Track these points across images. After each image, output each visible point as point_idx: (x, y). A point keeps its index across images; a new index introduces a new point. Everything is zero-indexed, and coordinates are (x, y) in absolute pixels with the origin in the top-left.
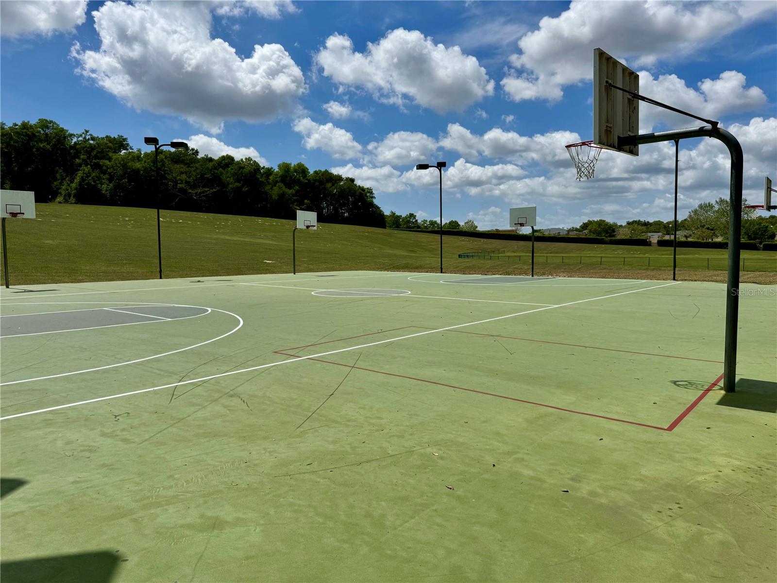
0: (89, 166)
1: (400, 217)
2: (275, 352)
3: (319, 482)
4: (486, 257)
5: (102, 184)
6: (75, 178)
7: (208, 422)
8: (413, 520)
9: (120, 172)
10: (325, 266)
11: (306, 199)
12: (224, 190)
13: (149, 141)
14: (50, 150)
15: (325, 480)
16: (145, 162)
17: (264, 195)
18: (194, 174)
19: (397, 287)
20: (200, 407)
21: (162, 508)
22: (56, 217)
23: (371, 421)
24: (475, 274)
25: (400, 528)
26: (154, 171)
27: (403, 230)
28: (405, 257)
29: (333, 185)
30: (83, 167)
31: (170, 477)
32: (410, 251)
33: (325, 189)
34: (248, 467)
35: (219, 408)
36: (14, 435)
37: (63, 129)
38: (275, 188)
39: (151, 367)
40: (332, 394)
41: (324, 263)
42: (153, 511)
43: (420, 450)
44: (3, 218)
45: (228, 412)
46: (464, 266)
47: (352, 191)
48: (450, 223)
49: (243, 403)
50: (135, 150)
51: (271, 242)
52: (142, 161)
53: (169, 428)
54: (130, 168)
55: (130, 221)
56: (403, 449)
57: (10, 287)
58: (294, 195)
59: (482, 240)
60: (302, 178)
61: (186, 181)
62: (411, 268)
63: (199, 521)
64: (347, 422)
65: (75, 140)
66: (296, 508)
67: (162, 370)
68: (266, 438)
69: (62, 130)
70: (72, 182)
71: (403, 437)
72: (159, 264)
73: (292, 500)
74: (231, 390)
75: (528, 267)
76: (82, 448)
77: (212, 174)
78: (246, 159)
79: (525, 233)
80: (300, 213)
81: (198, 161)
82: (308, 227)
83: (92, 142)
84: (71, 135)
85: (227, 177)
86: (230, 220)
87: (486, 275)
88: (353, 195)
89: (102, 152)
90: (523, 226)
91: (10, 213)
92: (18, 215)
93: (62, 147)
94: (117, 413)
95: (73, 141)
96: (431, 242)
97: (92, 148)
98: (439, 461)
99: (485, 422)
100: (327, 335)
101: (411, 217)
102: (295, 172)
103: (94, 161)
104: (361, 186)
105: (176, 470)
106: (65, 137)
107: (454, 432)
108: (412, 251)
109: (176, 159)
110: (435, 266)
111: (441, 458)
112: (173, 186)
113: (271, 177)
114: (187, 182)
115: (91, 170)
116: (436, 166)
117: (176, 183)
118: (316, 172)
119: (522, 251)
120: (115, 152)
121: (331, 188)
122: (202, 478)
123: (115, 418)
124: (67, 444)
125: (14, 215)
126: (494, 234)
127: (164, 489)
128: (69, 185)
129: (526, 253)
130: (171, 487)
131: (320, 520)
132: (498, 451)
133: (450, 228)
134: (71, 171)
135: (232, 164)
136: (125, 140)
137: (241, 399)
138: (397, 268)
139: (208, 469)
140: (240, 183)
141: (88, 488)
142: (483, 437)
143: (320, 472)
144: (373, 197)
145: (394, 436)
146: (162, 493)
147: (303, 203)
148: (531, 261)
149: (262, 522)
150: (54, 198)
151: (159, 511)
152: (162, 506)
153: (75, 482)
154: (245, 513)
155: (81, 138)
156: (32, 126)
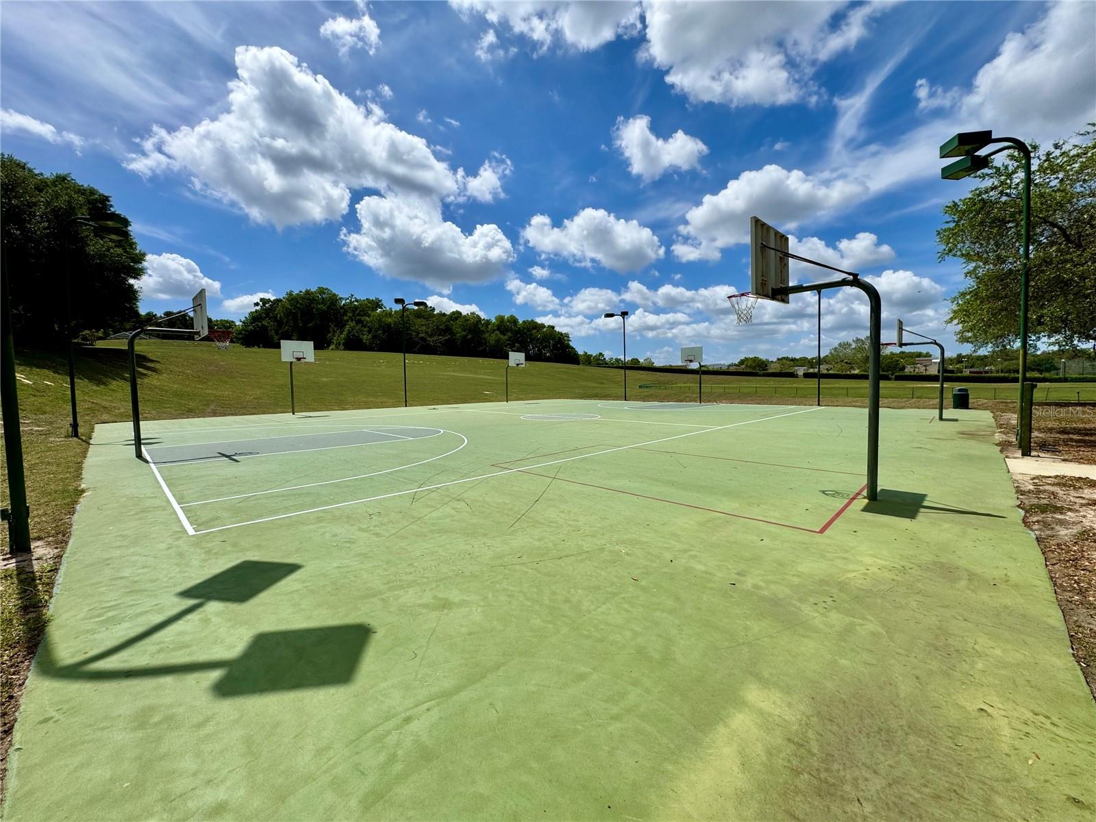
0: (354, 322)
1: (591, 356)
2: (492, 465)
3: (528, 572)
4: (661, 388)
5: (363, 335)
6: (343, 331)
7: (441, 521)
8: (604, 606)
9: (377, 326)
10: (530, 396)
11: (516, 343)
12: (454, 337)
13: (398, 301)
14: (326, 310)
15: (533, 571)
16: (395, 318)
17: (484, 341)
18: (432, 325)
19: (589, 412)
20: (434, 509)
21: (404, 590)
22: (329, 360)
23: (570, 523)
24: (653, 401)
25: (594, 612)
26: (401, 324)
27: (593, 366)
28: (596, 388)
29: (538, 331)
30: (350, 322)
31: (410, 565)
32: (600, 383)
33: (531, 335)
34: (472, 558)
35: (448, 510)
36: (294, 529)
38: (492, 335)
39: (398, 476)
40: (538, 500)
41: (530, 393)
42: (397, 593)
43: (610, 548)
44: (291, 362)
45: (456, 513)
46: (644, 395)
47: (553, 336)
48: (632, 360)
49: (467, 506)
50: (388, 309)
51: (489, 377)
52: (393, 317)
53: (411, 525)
54: (384, 323)
55: (384, 363)
56: (596, 546)
57: (295, 414)
58: (507, 341)
59: (658, 374)
60: (513, 327)
62: (600, 397)
63: (432, 601)
64: (550, 524)
65: (343, 302)
66: (509, 593)
67: (406, 479)
68: (485, 535)
69: (335, 295)
70: (341, 334)
71: (595, 536)
72: (405, 395)
73: (506, 586)
74: (458, 496)
75: (697, 396)
76: (344, 540)
77: (445, 325)
78: (471, 313)
79: (693, 368)
80: (511, 354)
81: (435, 316)
82: (518, 365)
83: (356, 303)
84: (341, 299)
85: (456, 328)
86: (458, 360)
87: (662, 402)
88: (554, 339)
89: (364, 311)
90: (692, 362)
91: (296, 358)
92: (302, 359)
93: (334, 307)
94: (371, 512)
96: (617, 375)
97: (356, 308)
98: (625, 557)
99: (663, 524)
100: (534, 452)
101: (600, 355)
102: (509, 322)
103: (357, 318)
104: (560, 332)
105: (415, 559)
106: (336, 300)
107: (638, 533)
109: (418, 315)
110: (620, 395)
111: (627, 554)
112: (416, 336)
113: (490, 327)
114: (426, 332)
115: (355, 325)
116: (620, 314)
117: (418, 333)
118: (524, 322)
119: (691, 383)
120: (373, 310)
121: (536, 334)
122: (435, 566)
123: (370, 516)
124: (333, 537)
125: (299, 359)
126: (668, 369)
127: (405, 574)
128: (339, 336)
129: (694, 384)
130: (411, 573)
131: (529, 604)
132: (674, 549)
133: (632, 364)
134: (341, 325)
135: (460, 317)
136: (380, 301)
137: (466, 503)
138: (589, 397)
139: (440, 559)
140: (465, 332)
141: (348, 572)
142: (662, 537)
143: (529, 564)
144: (569, 340)
145: (588, 535)
146: (404, 577)
147: (514, 346)
148: (699, 390)
149: (482, 604)
150: (328, 346)
151: (401, 592)
152: (404, 588)
153: (339, 567)
154: (468, 596)
155: (348, 301)
156: (312, 292)
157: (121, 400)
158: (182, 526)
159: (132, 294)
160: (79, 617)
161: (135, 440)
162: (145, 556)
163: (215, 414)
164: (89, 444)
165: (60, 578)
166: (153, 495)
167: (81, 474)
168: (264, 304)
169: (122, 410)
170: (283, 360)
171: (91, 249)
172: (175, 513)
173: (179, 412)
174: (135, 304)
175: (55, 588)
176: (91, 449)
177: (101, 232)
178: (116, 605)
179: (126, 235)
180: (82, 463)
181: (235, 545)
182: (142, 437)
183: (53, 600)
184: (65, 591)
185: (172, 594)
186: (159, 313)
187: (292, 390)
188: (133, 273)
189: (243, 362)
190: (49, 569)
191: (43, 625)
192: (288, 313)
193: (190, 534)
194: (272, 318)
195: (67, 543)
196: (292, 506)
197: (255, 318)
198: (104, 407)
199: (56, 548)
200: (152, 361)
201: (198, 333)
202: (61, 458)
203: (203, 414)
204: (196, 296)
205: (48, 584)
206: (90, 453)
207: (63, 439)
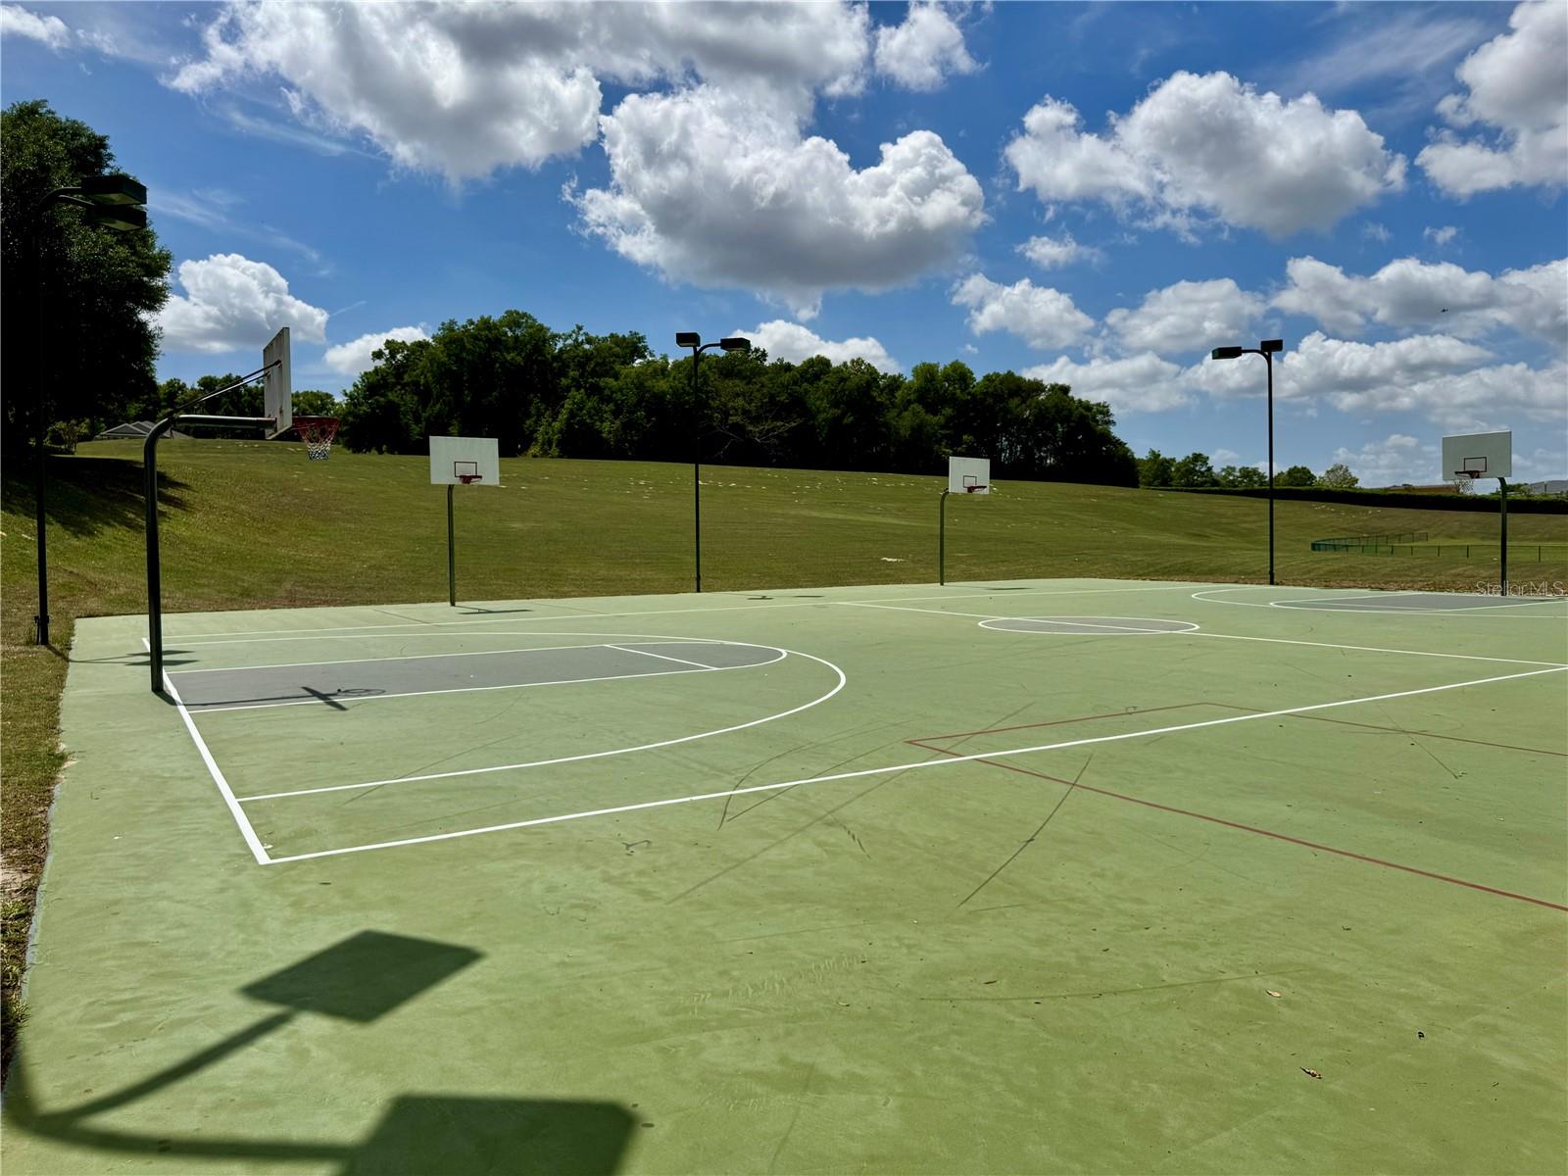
0: (582, 391)
1: (1170, 462)
2: (910, 742)
3: (1013, 1022)
4: (1380, 549)
5: (602, 422)
6: (559, 412)
7: (790, 872)
8: (1226, 1134)
9: (634, 399)
10: (1004, 569)
11: (965, 434)
12: (812, 422)
13: (685, 339)
14: (522, 364)
15: (1024, 1020)
16: (674, 378)
17: (884, 430)
18: (759, 395)
19: (1166, 616)
20: (774, 841)
21: (710, 1034)
22: (529, 482)
23: (1120, 906)
24: (1354, 587)
25: (1196, 1148)
26: (688, 394)
27: (1177, 490)
28: (1183, 548)
29: (1024, 401)
30: (573, 392)
31: (723, 973)
32: (1195, 535)
33: (1007, 411)
34: (869, 972)
35: (806, 846)
36: (466, 867)
37: (541, 326)
38: (906, 414)
39: (686, 758)
40: (1031, 840)
41: (1002, 562)
42: (693, 1037)
43: (1237, 982)
44: (450, 486)
45: (825, 855)
46: (1328, 568)
47: (1065, 413)
48: (1290, 472)
49: (852, 840)
50: (658, 358)
51: (895, 521)
52: (669, 376)
53: (721, 877)
54: (648, 391)
55: (646, 486)
56: (1195, 973)
57: (457, 604)
58: (942, 427)
59: (1370, 510)
60: (958, 391)
61: (743, 409)
62: (1198, 574)
63: (779, 1068)
64: (1065, 903)
65: (560, 345)
66: (968, 1069)
67: (705, 764)
68: (899, 917)
69: (541, 328)
70: (554, 420)
71: (1195, 948)
72: (695, 564)
73: (958, 1053)
74: (830, 813)
75: (1492, 572)
76: (574, 901)
77: (789, 394)
78: (853, 361)
79: (1479, 494)
80: (956, 464)
81: (764, 371)
82: (971, 489)
83: (587, 346)
84: (555, 337)
85: (817, 398)
86: (820, 480)
87: (1382, 589)
88: (1066, 420)
89: (604, 364)
90: (1478, 477)
91: (461, 477)
92: (473, 480)
93: (540, 358)
94: (630, 840)
95: (558, 347)
96: (1248, 515)
97: (588, 357)
98: (1282, 1009)
99: (1392, 932)
100: (1015, 713)
101: (1196, 461)
102: (947, 381)
103: (590, 380)
104: (1083, 400)
105: (733, 961)
106: (545, 341)
107: (1318, 949)
108: (1199, 535)
109: (727, 370)
110: (1256, 569)
111: (1288, 1003)
112: (721, 422)
113: (899, 394)
114: (745, 412)
115: (585, 397)
116: (1260, 349)
117: (726, 414)
118: (987, 378)
119: (1472, 535)
120: (623, 363)
121: (1019, 410)
122: (781, 983)
123: (627, 849)
124: (548, 892)
125: (466, 479)
126: (1399, 495)
127: (713, 996)
128: (550, 425)
129: (1483, 538)
130: (726, 994)
131: (1019, 1103)
132: (1430, 1002)
133: (1289, 485)
134: (554, 399)
135: (828, 373)
136: (641, 339)
137: (849, 832)
138: (1164, 574)
139: (791, 965)
140: (839, 408)
141: (583, 977)
142: (1390, 966)
143: (1014, 1002)
144: (1108, 423)
145: (1173, 943)
146: (712, 1003)
147: (960, 443)
148: (1498, 558)
149: (898, 1089)
150: (526, 448)
151: (704, 1038)
152: (710, 1029)
153: (562, 964)
154: (864, 1066)
155: (570, 341)
156: (495, 324)
157: (121, 570)
158: (244, 844)
159: (142, 343)
160: (72, 1016)
161: (151, 654)
162: (181, 902)
163: (292, 602)
164: (67, 660)
165: (36, 931)
166: (186, 774)
167: (57, 722)
168: (393, 355)
169: (122, 590)
170: (434, 481)
171: (75, 252)
172: (230, 815)
173: (225, 595)
174: (149, 364)
175: (28, 953)
176: (72, 669)
177: (94, 217)
178: (136, 1000)
179: (140, 218)
180: (55, 699)
181: (347, 893)
182: (165, 647)
183: (26, 976)
184: (46, 960)
185: (234, 987)
186: (191, 382)
187: (451, 549)
188: (147, 298)
189: (350, 486)
190: (16, 912)
191: (14, 1025)
192: (443, 373)
193: (261, 863)
194: (407, 384)
195: (42, 862)
196: (459, 815)
197: (374, 385)
198: (90, 583)
199: (25, 871)
200: (175, 485)
201: (272, 424)
202: (21, 687)
203: (270, 602)
204: (271, 344)
205: (17, 943)
206: (69, 681)
207: (22, 648)
